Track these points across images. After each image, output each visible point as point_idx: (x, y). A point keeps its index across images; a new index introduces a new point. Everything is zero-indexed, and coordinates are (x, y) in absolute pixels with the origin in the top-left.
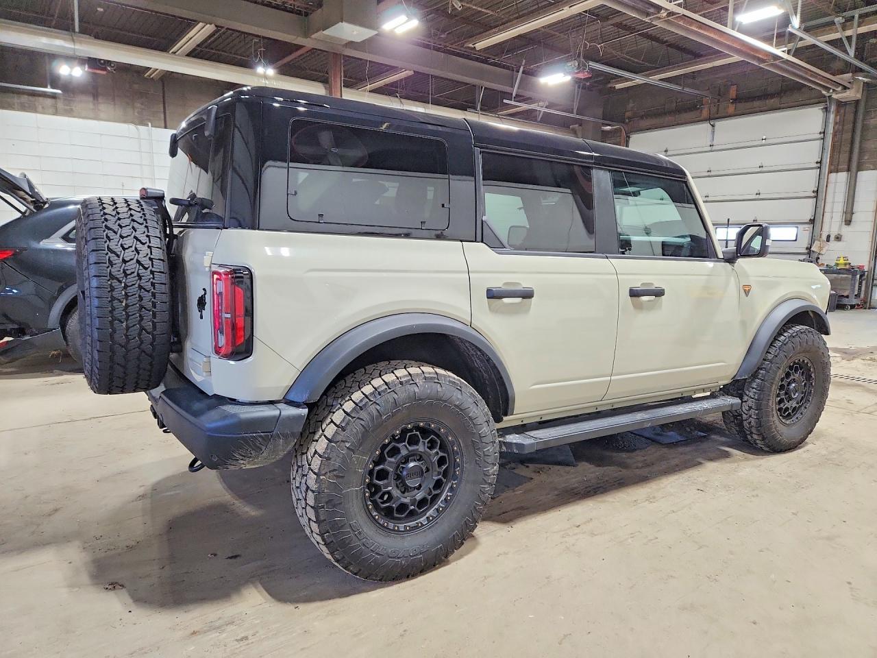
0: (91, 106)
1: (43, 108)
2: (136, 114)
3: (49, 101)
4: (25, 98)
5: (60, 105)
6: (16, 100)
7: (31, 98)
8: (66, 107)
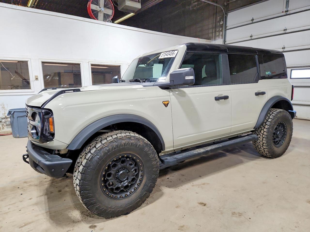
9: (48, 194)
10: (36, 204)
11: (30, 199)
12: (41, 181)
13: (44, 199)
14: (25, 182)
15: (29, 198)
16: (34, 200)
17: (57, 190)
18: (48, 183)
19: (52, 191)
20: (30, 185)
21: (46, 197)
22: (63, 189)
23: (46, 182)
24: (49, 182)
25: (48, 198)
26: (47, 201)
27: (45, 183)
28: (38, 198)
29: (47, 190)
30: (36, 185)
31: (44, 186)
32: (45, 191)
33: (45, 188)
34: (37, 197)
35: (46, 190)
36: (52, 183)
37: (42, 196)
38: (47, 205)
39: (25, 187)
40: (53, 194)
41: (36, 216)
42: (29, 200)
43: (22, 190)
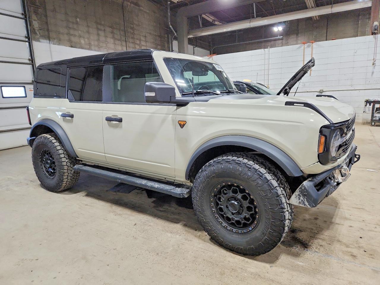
0: (295, 39)
1: (278, 45)
2: (314, 37)
3: (280, 41)
4: (272, 42)
5: (284, 41)
6: (270, 44)
7: (274, 42)
8: (286, 42)
9: (330, 222)
10: (346, 219)
11: (351, 226)
12: (329, 245)
13: (337, 220)
14: (354, 256)
15: (352, 228)
16: (347, 223)
17: (318, 222)
18: (322, 237)
19: (324, 223)
20: (347, 246)
21: (333, 220)
22: (311, 219)
23: (323, 240)
24: (319, 237)
25: (332, 218)
26: (334, 217)
27: (327, 238)
28: (342, 223)
29: (328, 228)
30: (339, 241)
31: (329, 235)
32: (331, 226)
33: (330, 231)
34: (343, 225)
35: (330, 228)
36: (317, 232)
37: (336, 224)
38: (336, 213)
39: (356, 247)
40: (325, 219)
41: (349, 210)
42: (353, 227)
43: (360, 245)
